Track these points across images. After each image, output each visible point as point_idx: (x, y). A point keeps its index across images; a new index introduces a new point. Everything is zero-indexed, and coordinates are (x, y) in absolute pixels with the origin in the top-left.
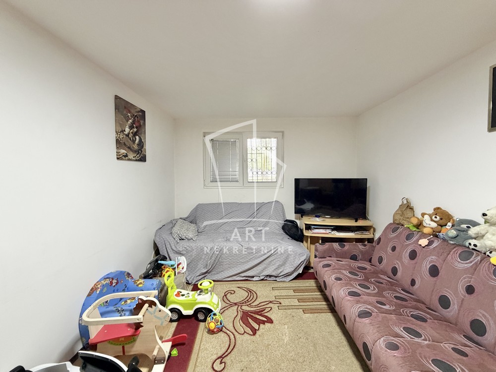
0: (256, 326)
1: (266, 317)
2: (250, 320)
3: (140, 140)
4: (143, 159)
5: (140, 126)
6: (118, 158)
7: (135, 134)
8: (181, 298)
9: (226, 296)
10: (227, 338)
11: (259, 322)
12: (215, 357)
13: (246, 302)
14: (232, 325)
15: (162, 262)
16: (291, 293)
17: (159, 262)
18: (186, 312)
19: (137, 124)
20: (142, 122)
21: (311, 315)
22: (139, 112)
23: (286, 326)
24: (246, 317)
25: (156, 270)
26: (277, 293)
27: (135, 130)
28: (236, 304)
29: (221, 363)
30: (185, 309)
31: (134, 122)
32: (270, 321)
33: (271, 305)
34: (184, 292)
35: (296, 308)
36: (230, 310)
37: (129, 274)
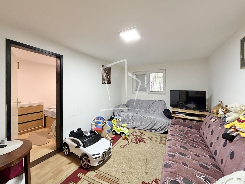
0: (139, 142)
1: (144, 141)
2: (138, 140)
3: (109, 77)
4: (110, 83)
5: (109, 73)
6: (102, 83)
7: (108, 76)
8: (117, 128)
9: (133, 133)
10: (128, 142)
11: (140, 141)
12: (122, 145)
13: (139, 136)
14: (131, 140)
15: (113, 117)
16: (159, 137)
17: (113, 116)
18: (118, 133)
19: (108, 72)
20: (110, 71)
21: (162, 145)
22: (109, 68)
23: (149, 145)
24: (136, 139)
25: (111, 119)
26: (153, 136)
27: (108, 74)
28: (135, 135)
29: (123, 146)
30: (117, 132)
31: (107, 72)
32: (145, 142)
33: (148, 138)
34: (118, 127)
35: (158, 141)
36: (132, 136)
37: (104, 118)
